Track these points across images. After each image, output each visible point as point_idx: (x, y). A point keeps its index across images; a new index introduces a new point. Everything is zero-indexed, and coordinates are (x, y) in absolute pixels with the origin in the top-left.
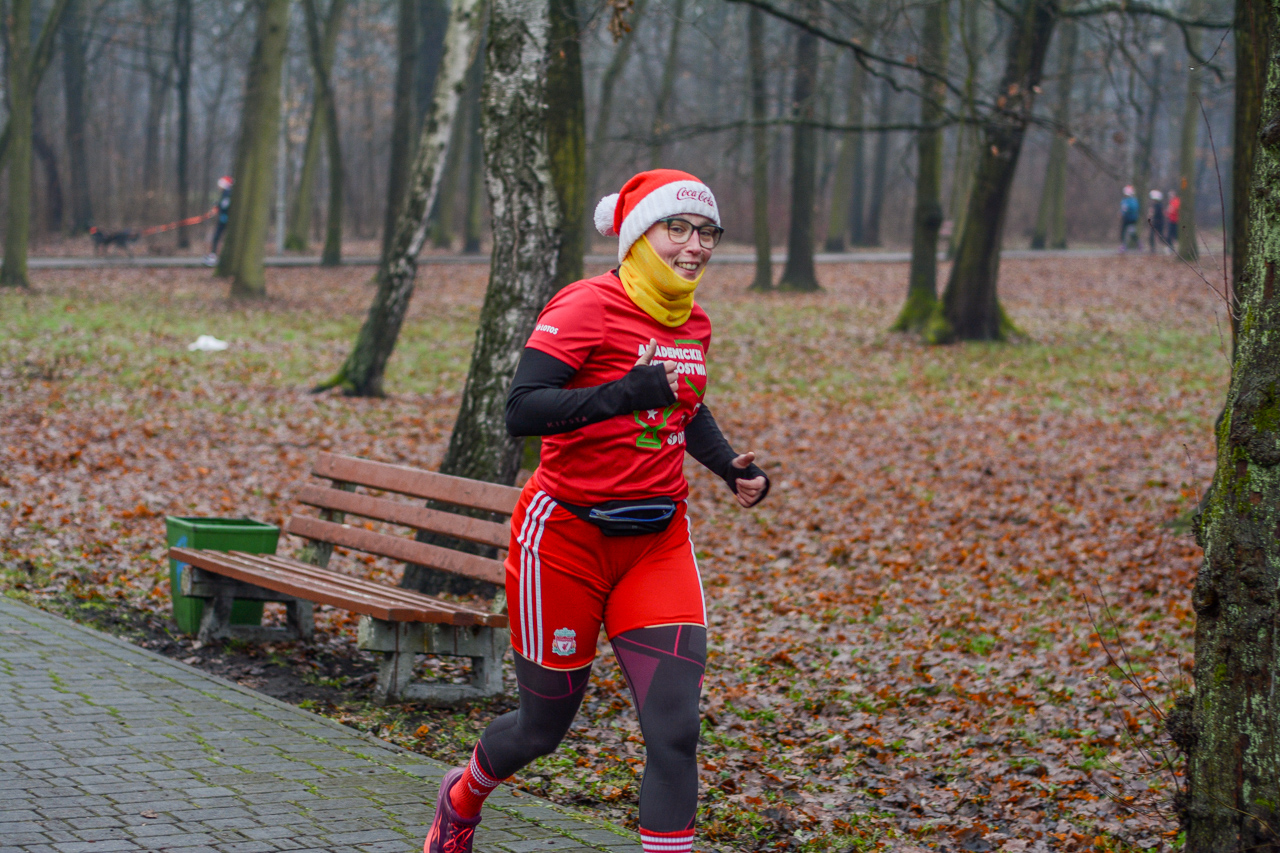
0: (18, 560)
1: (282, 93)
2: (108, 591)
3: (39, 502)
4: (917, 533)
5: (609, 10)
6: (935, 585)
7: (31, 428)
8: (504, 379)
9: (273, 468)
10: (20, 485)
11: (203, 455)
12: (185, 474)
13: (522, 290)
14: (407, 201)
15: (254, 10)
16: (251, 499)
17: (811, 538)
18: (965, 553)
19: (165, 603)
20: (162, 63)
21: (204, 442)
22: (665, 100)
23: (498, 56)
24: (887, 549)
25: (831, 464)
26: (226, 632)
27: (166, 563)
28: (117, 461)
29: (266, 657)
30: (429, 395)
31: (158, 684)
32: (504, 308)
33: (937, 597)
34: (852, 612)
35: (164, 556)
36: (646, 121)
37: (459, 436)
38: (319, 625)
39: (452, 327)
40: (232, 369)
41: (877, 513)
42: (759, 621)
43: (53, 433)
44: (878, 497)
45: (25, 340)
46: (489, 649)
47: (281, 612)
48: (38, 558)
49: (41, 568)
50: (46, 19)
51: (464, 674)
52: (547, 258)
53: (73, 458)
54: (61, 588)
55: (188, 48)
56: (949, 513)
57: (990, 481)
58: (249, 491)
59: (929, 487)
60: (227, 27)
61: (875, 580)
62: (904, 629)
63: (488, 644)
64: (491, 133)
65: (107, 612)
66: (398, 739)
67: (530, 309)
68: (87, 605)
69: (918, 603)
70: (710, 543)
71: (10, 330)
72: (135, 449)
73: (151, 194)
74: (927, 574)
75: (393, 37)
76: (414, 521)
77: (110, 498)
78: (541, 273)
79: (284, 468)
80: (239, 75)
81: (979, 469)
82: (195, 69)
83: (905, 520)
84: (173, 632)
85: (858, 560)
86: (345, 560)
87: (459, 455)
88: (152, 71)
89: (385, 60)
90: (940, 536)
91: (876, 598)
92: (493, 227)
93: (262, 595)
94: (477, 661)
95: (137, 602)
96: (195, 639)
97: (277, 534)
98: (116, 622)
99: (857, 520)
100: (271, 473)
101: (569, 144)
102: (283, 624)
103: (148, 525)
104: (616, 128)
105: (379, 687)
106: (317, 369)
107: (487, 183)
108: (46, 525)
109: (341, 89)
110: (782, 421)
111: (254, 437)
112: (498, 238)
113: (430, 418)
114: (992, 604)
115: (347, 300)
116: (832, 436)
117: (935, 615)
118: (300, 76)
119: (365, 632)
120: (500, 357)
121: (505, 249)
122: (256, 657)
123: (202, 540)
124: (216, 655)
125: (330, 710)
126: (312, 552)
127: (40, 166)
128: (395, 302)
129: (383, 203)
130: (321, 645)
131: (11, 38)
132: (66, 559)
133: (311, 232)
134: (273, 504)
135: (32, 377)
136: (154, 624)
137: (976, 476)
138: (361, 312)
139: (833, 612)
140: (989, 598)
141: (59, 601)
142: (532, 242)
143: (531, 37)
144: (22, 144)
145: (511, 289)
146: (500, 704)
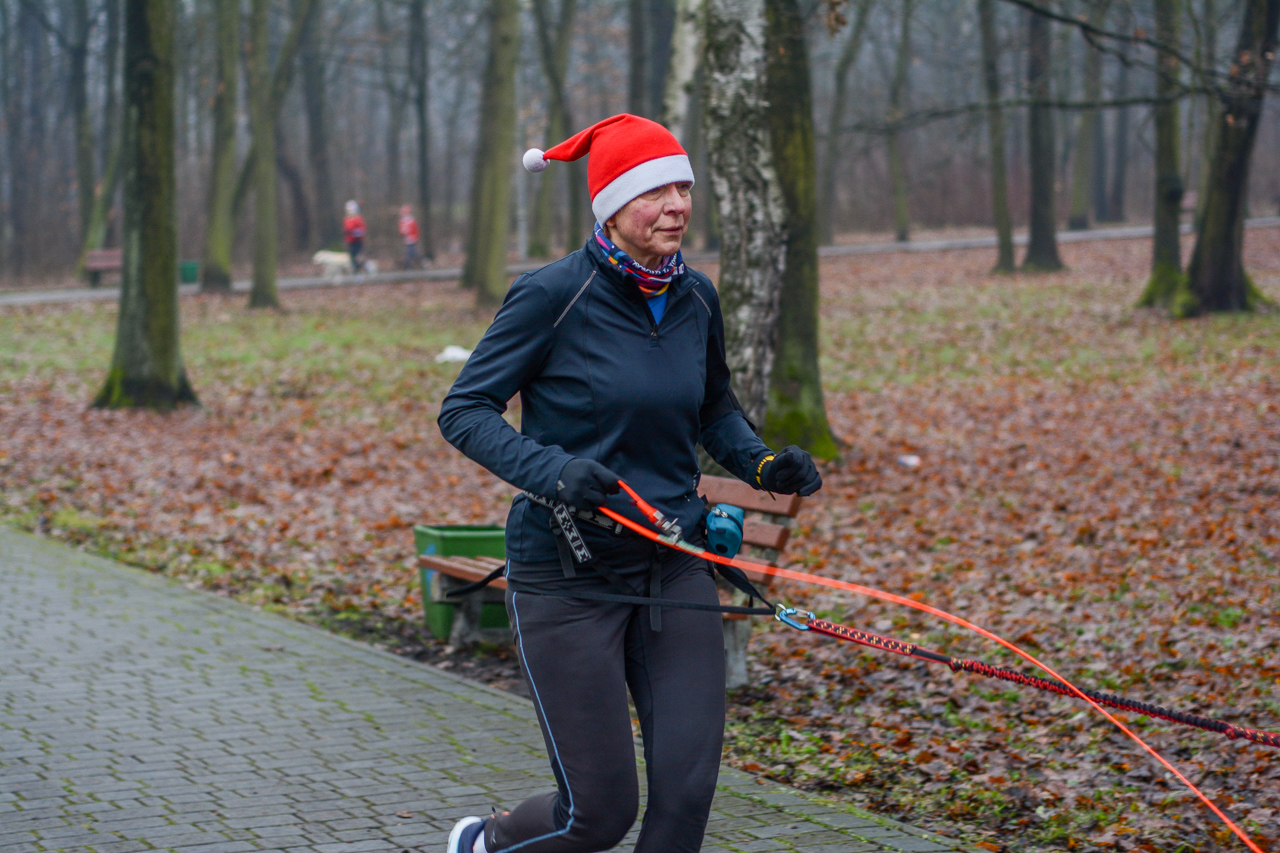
0: (276, 575)
1: (519, 103)
2: (362, 601)
3: (294, 517)
4: (1164, 509)
5: (825, 5)
6: (1183, 560)
7: (285, 445)
10: (276, 502)
11: (452, 463)
12: (436, 483)
13: (752, 287)
15: (485, 22)
16: (501, 505)
17: (1058, 519)
18: (1213, 527)
19: (418, 610)
20: (400, 79)
22: (899, 86)
23: (717, 57)
24: (1135, 527)
25: (1077, 444)
27: (417, 572)
28: (369, 474)
31: (411, 689)
32: (735, 305)
33: (1184, 571)
34: (1098, 591)
35: (415, 565)
36: (881, 109)
41: (1124, 491)
42: (1004, 603)
43: (308, 449)
44: (1125, 475)
45: (277, 359)
46: (732, 642)
48: (295, 572)
49: (299, 582)
50: (283, 43)
52: (775, 252)
53: (327, 474)
54: (317, 601)
55: (424, 63)
56: (1197, 488)
57: (1239, 454)
58: (497, 498)
59: (1177, 463)
60: (461, 40)
61: (1122, 557)
62: (1151, 606)
63: (731, 636)
64: (714, 133)
65: (362, 622)
67: (761, 305)
68: (342, 616)
69: (1165, 580)
70: (954, 529)
71: (263, 351)
72: (386, 462)
74: (1175, 549)
75: (624, 40)
77: (364, 511)
78: (770, 270)
80: (474, 88)
81: (1227, 442)
82: (431, 83)
83: (1152, 496)
84: (426, 638)
85: (1106, 539)
88: (390, 88)
89: (618, 63)
90: (1188, 511)
91: (1123, 576)
92: (721, 226)
95: (391, 610)
96: (447, 644)
98: (371, 630)
99: (1103, 499)
101: (798, 138)
103: (400, 535)
104: (850, 118)
107: (713, 182)
108: (302, 540)
109: (576, 95)
110: (1027, 403)
112: (726, 236)
114: (1240, 577)
116: (1077, 417)
117: (1182, 590)
118: (535, 85)
121: (734, 247)
122: (506, 659)
123: (449, 547)
124: (468, 659)
127: (285, 188)
131: (252, 64)
132: (322, 572)
133: (553, 237)
135: (285, 396)
137: (1225, 449)
139: (1079, 592)
140: (1238, 571)
141: (315, 613)
142: (759, 239)
143: (749, 36)
144: (267, 168)
145: (741, 286)
146: (744, 696)
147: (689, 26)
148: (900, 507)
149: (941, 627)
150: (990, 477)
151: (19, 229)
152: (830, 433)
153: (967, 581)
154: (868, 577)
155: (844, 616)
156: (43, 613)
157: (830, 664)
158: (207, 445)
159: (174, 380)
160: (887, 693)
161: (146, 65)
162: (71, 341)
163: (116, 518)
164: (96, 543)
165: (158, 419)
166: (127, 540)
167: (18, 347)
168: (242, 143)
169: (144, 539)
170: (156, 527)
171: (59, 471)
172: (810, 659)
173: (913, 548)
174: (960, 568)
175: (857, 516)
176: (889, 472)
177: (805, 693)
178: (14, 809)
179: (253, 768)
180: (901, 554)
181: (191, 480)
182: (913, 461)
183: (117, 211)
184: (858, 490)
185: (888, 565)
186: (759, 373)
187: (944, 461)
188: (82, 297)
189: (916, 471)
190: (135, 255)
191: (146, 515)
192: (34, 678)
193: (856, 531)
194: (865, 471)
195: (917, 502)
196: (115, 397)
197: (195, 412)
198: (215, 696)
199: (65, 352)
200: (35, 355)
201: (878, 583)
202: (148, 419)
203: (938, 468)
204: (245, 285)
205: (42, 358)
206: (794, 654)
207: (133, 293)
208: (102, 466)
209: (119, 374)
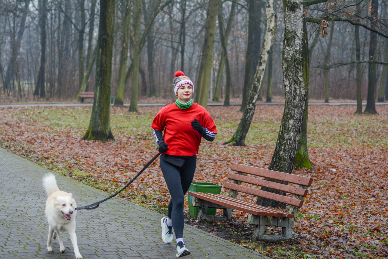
0: (141, 194)
3: (146, 177)
7: (141, 154)
8: (289, 141)
9: (213, 167)
13: (294, 114)
14: (252, 86)
15: (205, 29)
16: (208, 177)
17: (381, 191)
19: (186, 208)
22: (328, 56)
23: (287, 42)
25: (385, 168)
26: (205, 217)
29: (218, 225)
30: (258, 145)
31: (187, 233)
32: (289, 119)
36: (323, 62)
37: (275, 158)
38: (233, 216)
39: (264, 125)
42: (368, 217)
43: (147, 156)
45: (137, 128)
46: (288, 225)
47: (221, 212)
48: (147, 194)
49: (148, 197)
50: (143, 32)
51: (279, 232)
52: (302, 104)
53: (154, 164)
54: (155, 203)
55: (184, 41)
58: (207, 174)
60: (196, 35)
63: (287, 223)
66: (261, 252)
67: (297, 119)
68: (163, 208)
70: (349, 192)
71: (133, 125)
78: (300, 109)
79: (217, 167)
80: (199, 49)
82: (185, 47)
84: (189, 217)
86: (238, 196)
87: (274, 164)
88: (173, 47)
89: (243, 44)
92: (285, 94)
93: (216, 206)
94: (283, 228)
96: (196, 219)
97: (220, 188)
100: (213, 169)
102: (222, 215)
105: (254, 236)
106: (224, 137)
107: (284, 81)
108: (148, 184)
109: (229, 52)
110: (368, 154)
111: (207, 158)
112: (287, 98)
113: (260, 152)
115: (232, 116)
116: (385, 159)
119: (250, 219)
120: (287, 134)
121: (289, 101)
122: (215, 225)
123: (198, 189)
124: (203, 224)
125: (239, 242)
126: (231, 194)
128: (249, 117)
129: (242, 87)
130: (234, 222)
131: (133, 38)
132: (155, 194)
133: (220, 96)
134: (214, 178)
135: (140, 139)
138: (238, 120)
141: (154, 207)
142: (297, 99)
143: (298, 36)
144: (136, 69)
145: (291, 113)
146: (291, 242)
147: (270, 33)
148: (331, 184)
149: (349, 223)
150: (358, 177)
151: (60, 84)
152: (309, 160)
153: (354, 209)
154: (323, 206)
155: (318, 218)
157: (316, 233)
158: (117, 153)
159: (107, 132)
160: (335, 244)
161: (105, 36)
162: (75, 119)
163: (91, 174)
164: (86, 181)
165: (102, 144)
166: (95, 181)
167: (59, 119)
168: (128, 62)
169: (100, 181)
170: (103, 177)
171: (73, 158)
172: (309, 231)
173: (336, 198)
174: (352, 205)
175: (318, 187)
176: (327, 173)
177: (309, 242)
180: (333, 199)
181: (114, 163)
182: (334, 170)
184: (318, 178)
185: (329, 203)
186: (295, 141)
187: (344, 171)
188: (79, 105)
189: (335, 174)
190: (98, 94)
191: (101, 173)
193: (318, 191)
194: (319, 172)
195: (336, 183)
196: (89, 136)
197: (113, 142)
198: (126, 232)
199: (74, 122)
200: (65, 122)
201: (327, 208)
202: (99, 144)
203: (342, 173)
204: (129, 105)
205: (67, 123)
206: (304, 229)
207: (97, 105)
208: (86, 157)
209: (91, 130)
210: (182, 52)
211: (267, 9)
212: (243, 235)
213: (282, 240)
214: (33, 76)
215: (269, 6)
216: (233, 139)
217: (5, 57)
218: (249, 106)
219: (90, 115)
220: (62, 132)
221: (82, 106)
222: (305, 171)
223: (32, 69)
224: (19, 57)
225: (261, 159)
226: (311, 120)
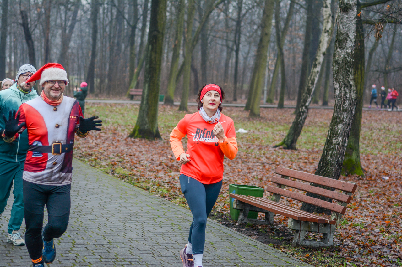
1: (268, 54)
5: (375, 31)
8: (337, 146)
9: (261, 170)
11: (240, 165)
12: (234, 171)
13: (343, 118)
14: (306, 88)
15: (260, 28)
16: (254, 180)
19: (228, 211)
20: (231, 44)
21: (240, 161)
22: (389, 59)
23: (339, 44)
26: (246, 221)
27: (228, 198)
29: (258, 229)
30: (310, 150)
31: (225, 236)
32: (337, 124)
35: (228, 196)
36: (383, 66)
37: (321, 163)
38: (275, 220)
39: (318, 129)
40: (249, 139)
46: (329, 231)
47: (263, 215)
50: (196, 30)
51: (321, 238)
52: (352, 108)
55: (239, 40)
58: (254, 177)
60: (251, 34)
63: (329, 229)
64: (336, 68)
66: (300, 258)
67: (346, 124)
70: (400, 201)
73: (226, 84)
75: (303, 38)
76: (307, 189)
78: (350, 113)
79: (265, 171)
80: (254, 49)
82: (241, 46)
84: (230, 220)
86: (283, 200)
87: (321, 169)
88: (227, 46)
89: (300, 45)
92: (335, 98)
93: (258, 210)
94: (325, 235)
95: (219, 210)
96: (237, 222)
97: (263, 191)
98: (213, 216)
100: (260, 172)
101: (359, 72)
102: (264, 219)
104: (373, 68)
105: (294, 241)
106: (275, 140)
107: (334, 84)
109: (285, 53)
111: (255, 160)
112: (336, 101)
113: (311, 157)
115: (285, 119)
118: (273, 49)
119: (290, 223)
120: (335, 139)
121: (339, 105)
122: (255, 229)
123: (240, 191)
124: (243, 228)
125: (278, 247)
126: (274, 197)
127: (193, 74)
128: (301, 120)
129: (298, 89)
130: (275, 227)
131: (186, 36)
133: (275, 97)
134: (261, 182)
136: (224, 217)
138: (290, 123)
142: (347, 103)
143: (350, 38)
144: (188, 67)
145: (340, 118)
146: (332, 249)
147: (326, 34)
148: (382, 193)
149: (395, 233)
151: (110, 80)
152: (361, 167)
154: (371, 214)
155: (364, 226)
156: (111, 200)
157: (359, 241)
158: (163, 152)
159: (154, 131)
160: (378, 253)
161: (156, 33)
162: (123, 116)
163: (134, 172)
164: (128, 179)
165: (149, 143)
166: (137, 179)
168: (181, 60)
169: (143, 180)
170: (146, 176)
171: (117, 156)
172: (353, 239)
173: (386, 206)
174: (401, 214)
175: (368, 194)
176: (379, 181)
177: (351, 250)
178: (99, 261)
179: (175, 256)
180: (383, 208)
181: (158, 162)
182: (387, 178)
183: (141, 77)
184: (369, 186)
185: (378, 211)
186: (343, 146)
187: (397, 179)
188: (128, 103)
189: (388, 182)
190: (146, 91)
191: (144, 172)
192: (108, 220)
193: (368, 199)
194: (371, 180)
195: (388, 192)
196: (136, 134)
197: (160, 141)
198: (163, 231)
199: (121, 119)
200: (112, 119)
201: (375, 216)
202: (145, 142)
203: (395, 181)
204: (178, 103)
205: (114, 120)
206: (348, 237)
207: (145, 102)
208: (131, 155)
209: (138, 128)
210: (237, 51)
211: (325, 9)
212: (283, 240)
213: (322, 247)
214: (83, 72)
215: (326, 7)
216: (284, 142)
217: (55, 51)
218: (302, 109)
219: (137, 113)
220: (109, 129)
221: (131, 104)
222: (356, 178)
223: (82, 64)
224: (70, 51)
225: (311, 164)
226: (368, 126)
